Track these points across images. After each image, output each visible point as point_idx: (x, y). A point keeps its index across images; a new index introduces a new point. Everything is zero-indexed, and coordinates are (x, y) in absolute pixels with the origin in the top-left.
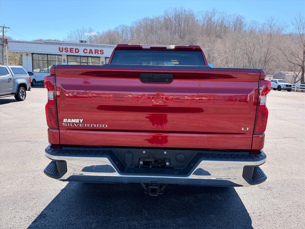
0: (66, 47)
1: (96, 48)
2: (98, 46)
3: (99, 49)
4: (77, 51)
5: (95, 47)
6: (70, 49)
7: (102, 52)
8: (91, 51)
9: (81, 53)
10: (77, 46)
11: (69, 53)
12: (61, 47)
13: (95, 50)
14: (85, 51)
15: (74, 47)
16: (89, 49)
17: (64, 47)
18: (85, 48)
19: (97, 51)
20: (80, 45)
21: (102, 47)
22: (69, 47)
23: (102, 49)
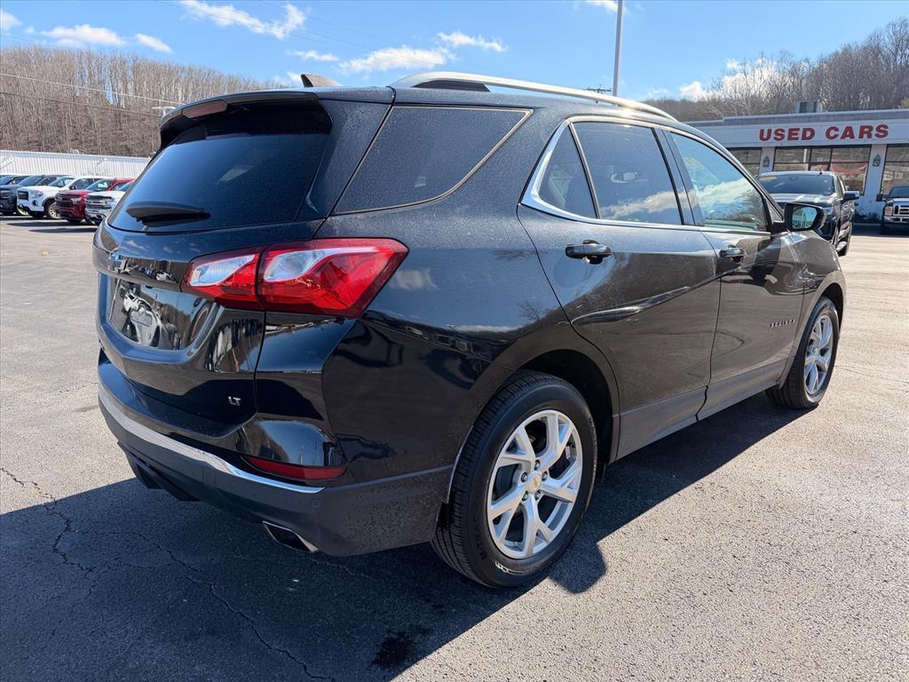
0: (780, 126)
1: (867, 123)
2: (873, 117)
4: (809, 133)
5: (865, 119)
6: (791, 130)
7: (882, 131)
8: (849, 132)
9: (820, 139)
10: (809, 121)
11: (786, 143)
12: (766, 127)
13: (862, 128)
14: (833, 133)
15: (802, 126)
16: (842, 126)
17: (774, 127)
18: (834, 124)
19: (866, 130)
20: (818, 119)
21: (885, 116)
22: (786, 127)
23: (884, 122)
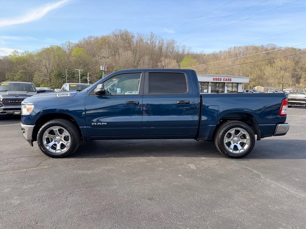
0: (216, 77)
1: (229, 78)
2: (229, 77)
3: (230, 78)
4: (221, 79)
6: (218, 78)
7: (231, 80)
8: (226, 80)
9: (222, 81)
11: (217, 81)
12: (214, 77)
13: (228, 79)
14: (224, 80)
15: (220, 78)
16: (225, 79)
17: (215, 78)
18: (224, 78)
19: (229, 79)
20: (222, 76)
21: (231, 77)
22: (217, 78)
23: (231, 78)
